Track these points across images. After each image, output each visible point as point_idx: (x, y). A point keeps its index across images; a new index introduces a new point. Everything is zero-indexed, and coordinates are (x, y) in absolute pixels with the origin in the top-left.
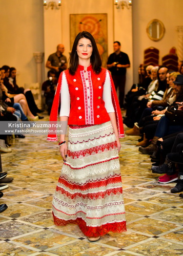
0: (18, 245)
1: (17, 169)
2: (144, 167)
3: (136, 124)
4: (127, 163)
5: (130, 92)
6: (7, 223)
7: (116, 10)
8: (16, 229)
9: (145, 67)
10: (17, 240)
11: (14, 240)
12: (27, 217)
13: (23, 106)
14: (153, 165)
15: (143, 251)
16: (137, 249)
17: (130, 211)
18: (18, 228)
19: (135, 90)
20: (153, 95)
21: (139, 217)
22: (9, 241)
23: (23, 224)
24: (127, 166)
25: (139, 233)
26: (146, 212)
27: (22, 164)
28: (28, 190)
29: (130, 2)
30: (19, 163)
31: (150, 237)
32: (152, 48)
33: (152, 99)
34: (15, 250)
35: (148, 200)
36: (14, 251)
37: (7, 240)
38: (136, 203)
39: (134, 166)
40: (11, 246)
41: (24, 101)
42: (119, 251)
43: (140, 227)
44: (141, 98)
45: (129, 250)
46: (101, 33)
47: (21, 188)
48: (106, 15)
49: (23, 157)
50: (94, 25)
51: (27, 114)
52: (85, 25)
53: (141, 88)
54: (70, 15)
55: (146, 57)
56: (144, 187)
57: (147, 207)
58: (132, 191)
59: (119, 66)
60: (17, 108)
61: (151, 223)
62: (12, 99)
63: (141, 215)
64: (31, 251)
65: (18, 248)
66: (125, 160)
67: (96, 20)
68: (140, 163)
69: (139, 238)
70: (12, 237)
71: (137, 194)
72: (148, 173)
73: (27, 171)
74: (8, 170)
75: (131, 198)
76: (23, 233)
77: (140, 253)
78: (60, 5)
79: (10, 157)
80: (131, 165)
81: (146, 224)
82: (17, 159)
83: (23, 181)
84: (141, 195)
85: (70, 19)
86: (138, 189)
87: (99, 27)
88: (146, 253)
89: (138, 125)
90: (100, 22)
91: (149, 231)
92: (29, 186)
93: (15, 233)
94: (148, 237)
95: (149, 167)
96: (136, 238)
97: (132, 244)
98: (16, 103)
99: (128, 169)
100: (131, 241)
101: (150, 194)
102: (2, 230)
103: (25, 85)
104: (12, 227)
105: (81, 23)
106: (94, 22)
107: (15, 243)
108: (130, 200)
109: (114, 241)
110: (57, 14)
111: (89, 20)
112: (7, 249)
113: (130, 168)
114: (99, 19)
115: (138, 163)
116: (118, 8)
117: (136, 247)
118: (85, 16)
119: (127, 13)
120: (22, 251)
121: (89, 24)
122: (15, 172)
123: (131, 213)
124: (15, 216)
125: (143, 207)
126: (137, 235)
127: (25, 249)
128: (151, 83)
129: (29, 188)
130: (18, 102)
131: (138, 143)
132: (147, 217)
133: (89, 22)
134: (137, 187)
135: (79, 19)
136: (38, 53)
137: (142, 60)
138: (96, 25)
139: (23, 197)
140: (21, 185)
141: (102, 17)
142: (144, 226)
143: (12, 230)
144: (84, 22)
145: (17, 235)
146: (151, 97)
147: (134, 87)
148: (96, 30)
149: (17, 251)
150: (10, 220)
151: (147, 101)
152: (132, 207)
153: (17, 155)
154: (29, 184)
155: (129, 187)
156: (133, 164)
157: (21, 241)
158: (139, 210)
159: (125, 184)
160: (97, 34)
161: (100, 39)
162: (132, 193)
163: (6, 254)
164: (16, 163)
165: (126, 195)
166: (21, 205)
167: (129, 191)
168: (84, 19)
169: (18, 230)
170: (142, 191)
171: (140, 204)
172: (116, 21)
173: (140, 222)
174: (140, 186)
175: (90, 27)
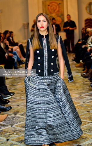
0: (18, 128)
2: (86, 84)
3: (81, 61)
4: (77, 83)
5: (77, 44)
6: (12, 117)
8: (16, 120)
9: (86, 29)
10: (17, 126)
11: (16, 126)
12: (22, 113)
13: (18, 53)
14: (91, 83)
15: (87, 130)
18: (17, 119)
19: (80, 42)
20: (90, 45)
21: (84, 112)
22: (13, 127)
23: (20, 117)
24: (77, 84)
25: (84, 120)
26: (88, 109)
27: (19, 85)
28: (23, 98)
30: (17, 84)
31: (90, 123)
32: (89, 19)
33: (90, 47)
34: (16, 131)
35: (89, 102)
37: (12, 126)
38: (82, 104)
39: (80, 84)
40: (14, 129)
41: (19, 50)
43: (84, 118)
44: (83, 46)
46: (60, 11)
47: (18, 98)
49: (19, 81)
50: (56, 6)
52: (51, 6)
54: (43, 1)
55: (86, 24)
56: (86, 95)
57: (88, 106)
58: (80, 98)
59: (71, 29)
60: (15, 54)
61: (91, 115)
62: (12, 49)
66: (76, 81)
67: (57, 3)
68: (84, 83)
69: (84, 123)
70: (15, 124)
71: (82, 99)
72: (88, 88)
73: (21, 89)
74: (11, 88)
75: (79, 102)
76: (20, 122)
77: (85, 131)
79: (12, 81)
80: (79, 84)
81: (88, 116)
82: (15, 82)
83: (19, 94)
84: (85, 100)
85: (43, 3)
86: (83, 97)
87: (59, 7)
88: (88, 131)
89: (82, 62)
90: (60, 5)
91: (90, 119)
92: (23, 96)
93: (16, 122)
94: (89, 123)
95: (89, 85)
98: (14, 51)
99: (77, 86)
101: (90, 99)
102: (8, 121)
103: (19, 41)
104: (14, 119)
105: (49, 5)
106: (56, 5)
108: (79, 103)
111: (53, 4)
112: (12, 131)
113: (78, 85)
114: (59, 3)
115: (83, 82)
117: (83, 128)
118: (51, 1)
120: (20, 131)
121: (54, 6)
122: (15, 89)
123: (80, 110)
124: (15, 113)
125: (86, 107)
127: (22, 130)
129: (22, 97)
130: (15, 50)
132: (88, 112)
134: (82, 95)
135: (48, 3)
136: (25, 23)
137: (83, 25)
138: (58, 6)
139: (20, 102)
140: (18, 96)
141: (61, 2)
142: (87, 117)
144: (50, 5)
145: (17, 123)
146: (89, 46)
147: (79, 40)
148: (57, 9)
149: (17, 131)
150: (13, 115)
152: (80, 107)
153: (16, 80)
154: (23, 95)
155: (78, 96)
156: (80, 83)
157: (19, 126)
158: (84, 108)
159: (76, 94)
160: (58, 11)
161: (60, 14)
162: (80, 99)
163: (11, 134)
164: (15, 84)
165: (77, 100)
166: (19, 107)
167: (78, 98)
168: (51, 3)
169: (17, 121)
170: (85, 97)
171: (84, 105)
172: (69, 4)
173: (85, 114)
174: (84, 95)
175: (54, 8)
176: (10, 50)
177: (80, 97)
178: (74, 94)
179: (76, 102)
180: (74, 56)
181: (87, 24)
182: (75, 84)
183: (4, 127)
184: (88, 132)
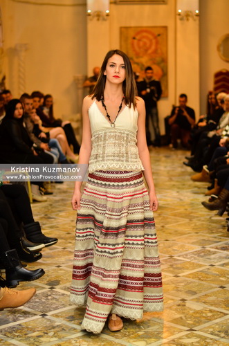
0: (58, 322)
1: (54, 223)
2: (216, 222)
3: (205, 167)
4: (194, 217)
6: (43, 293)
7: (179, 22)
8: (54, 301)
9: (216, 95)
10: (57, 316)
11: (52, 315)
12: (68, 285)
13: (61, 142)
15: (219, 332)
16: (212, 330)
17: (200, 279)
18: (57, 300)
19: (204, 124)
20: (227, 131)
21: (212, 288)
22: (46, 317)
23: (63, 295)
24: (194, 220)
25: (213, 308)
26: (222, 281)
27: (61, 216)
28: (69, 250)
29: (197, 12)
30: (57, 215)
32: (224, 71)
33: (226, 135)
34: (54, 328)
35: (223, 265)
36: (52, 330)
37: (44, 315)
38: (208, 269)
39: (203, 221)
40: (48, 323)
41: (63, 136)
42: (189, 332)
43: (214, 301)
44: (211, 134)
45: (201, 330)
46: (159, 51)
47: (60, 248)
48: (165, 28)
49: (62, 208)
50: (151, 41)
51: (66, 153)
52: (139, 40)
53: (211, 121)
54: (121, 28)
55: (216, 82)
56: (217, 248)
57: (223, 274)
58: (203, 254)
60: (54, 145)
61: (228, 295)
62: (48, 134)
63: (214, 285)
64: (75, 329)
65: (57, 326)
66: (192, 213)
67: (153, 35)
68: (210, 218)
69: (213, 315)
70: (50, 311)
71: (208, 257)
72: (221, 230)
73: (66, 226)
74: (44, 224)
75: (200, 263)
76: (64, 306)
77: (215, 335)
78: (108, 15)
79: (45, 207)
80: (199, 220)
81: (222, 297)
82: (53, 210)
83: (62, 239)
84: (214, 258)
85: (121, 33)
86: (209, 251)
87: (157, 43)
88: (222, 335)
89: (208, 169)
90: (159, 38)
91: (227, 306)
92: (70, 245)
93: (54, 306)
94: (226, 314)
95: (223, 223)
96: (210, 314)
97: (205, 323)
98: (52, 139)
99: (196, 225)
100: (203, 319)
101: (226, 258)
102: (36, 302)
104: (49, 297)
105: (134, 38)
106: (151, 37)
107: (54, 319)
108: (201, 266)
109: (181, 318)
110: (104, 26)
111: (145, 34)
112: (44, 327)
113: (198, 223)
114: (156, 34)
115: (208, 217)
116: (181, 19)
117: (209, 327)
118: (139, 29)
119: (192, 25)
120: (63, 329)
121: (145, 40)
122: (51, 227)
123: (202, 282)
124: (53, 284)
125: (218, 275)
126: (211, 311)
127: (67, 327)
128: (224, 116)
129: (69, 247)
130: (55, 137)
131: (207, 191)
132: (222, 287)
133: (144, 37)
134: (208, 248)
135: (132, 33)
136: (80, 76)
137: (211, 86)
138: (154, 41)
139: (63, 259)
140: (60, 244)
141: (161, 31)
142: (220, 299)
143: (50, 302)
144: (138, 37)
145: (56, 308)
146: (224, 133)
148: (153, 47)
149: (57, 329)
150: (47, 289)
151: (220, 138)
152: (203, 275)
153: (54, 205)
154: (70, 243)
155: (198, 248)
156: (202, 219)
157: (62, 317)
158: (212, 278)
159: (193, 243)
160: (155, 52)
161: (158, 59)
162: (202, 257)
163: (42, 334)
164: (53, 215)
165: (195, 259)
166: (61, 270)
167: (198, 253)
168: (138, 33)
169: (57, 303)
170: (214, 253)
171: (213, 271)
172: (179, 36)
173: (214, 293)
174: (212, 248)
175: (145, 44)
176: (43, 135)
177: (204, 252)
178: (188, 243)
179: (193, 263)
180: (189, 154)
181: (220, 84)
182: (191, 220)
183: (26, 318)
184: (223, 337)
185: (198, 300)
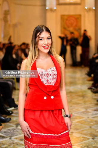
0: (16, 141)
8: (17, 132)
10: (16, 138)
11: (14, 138)
16: (81, 145)
17: (82, 124)
21: (86, 127)
22: (11, 139)
26: (91, 125)
34: (13, 143)
35: (93, 117)
36: (13, 145)
38: (86, 119)
40: (12, 141)
43: (85, 133)
46: (77, 25)
48: (80, 15)
50: (74, 21)
52: (69, 21)
57: (92, 121)
58: (85, 113)
61: (92, 131)
64: (22, 144)
67: (75, 18)
69: (84, 139)
70: (14, 136)
78: (55, 10)
81: (89, 131)
84: (90, 115)
87: (77, 22)
90: (77, 19)
91: (91, 135)
93: (16, 134)
94: (89, 139)
96: (82, 139)
100: (79, 141)
101: (95, 114)
102: (9, 132)
104: (15, 131)
108: (83, 118)
112: (10, 143)
118: (69, 16)
120: (18, 144)
121: (71, 21)
125: (90, 122)
126: (83, 137)
127: (19, 143)
132: (90, 127)
133: (71, 19)
134: (88, 110)
141: (78, 17)
144: (68, 19)
148: (75, 24)
149: (15, 144)
150: (15, 127)
152: (84, 121)
155: (84, 110)
157: (18, 139)
158: (87, 123)
159: (82, 108)
163: (8, 146)
167: (83, 112)
170: (91, 112)
171: (88, 120)
173: (86, 130)
174: (90, 110)
179: (80, 116)
183: (2, 139)
185: (78, 133)
